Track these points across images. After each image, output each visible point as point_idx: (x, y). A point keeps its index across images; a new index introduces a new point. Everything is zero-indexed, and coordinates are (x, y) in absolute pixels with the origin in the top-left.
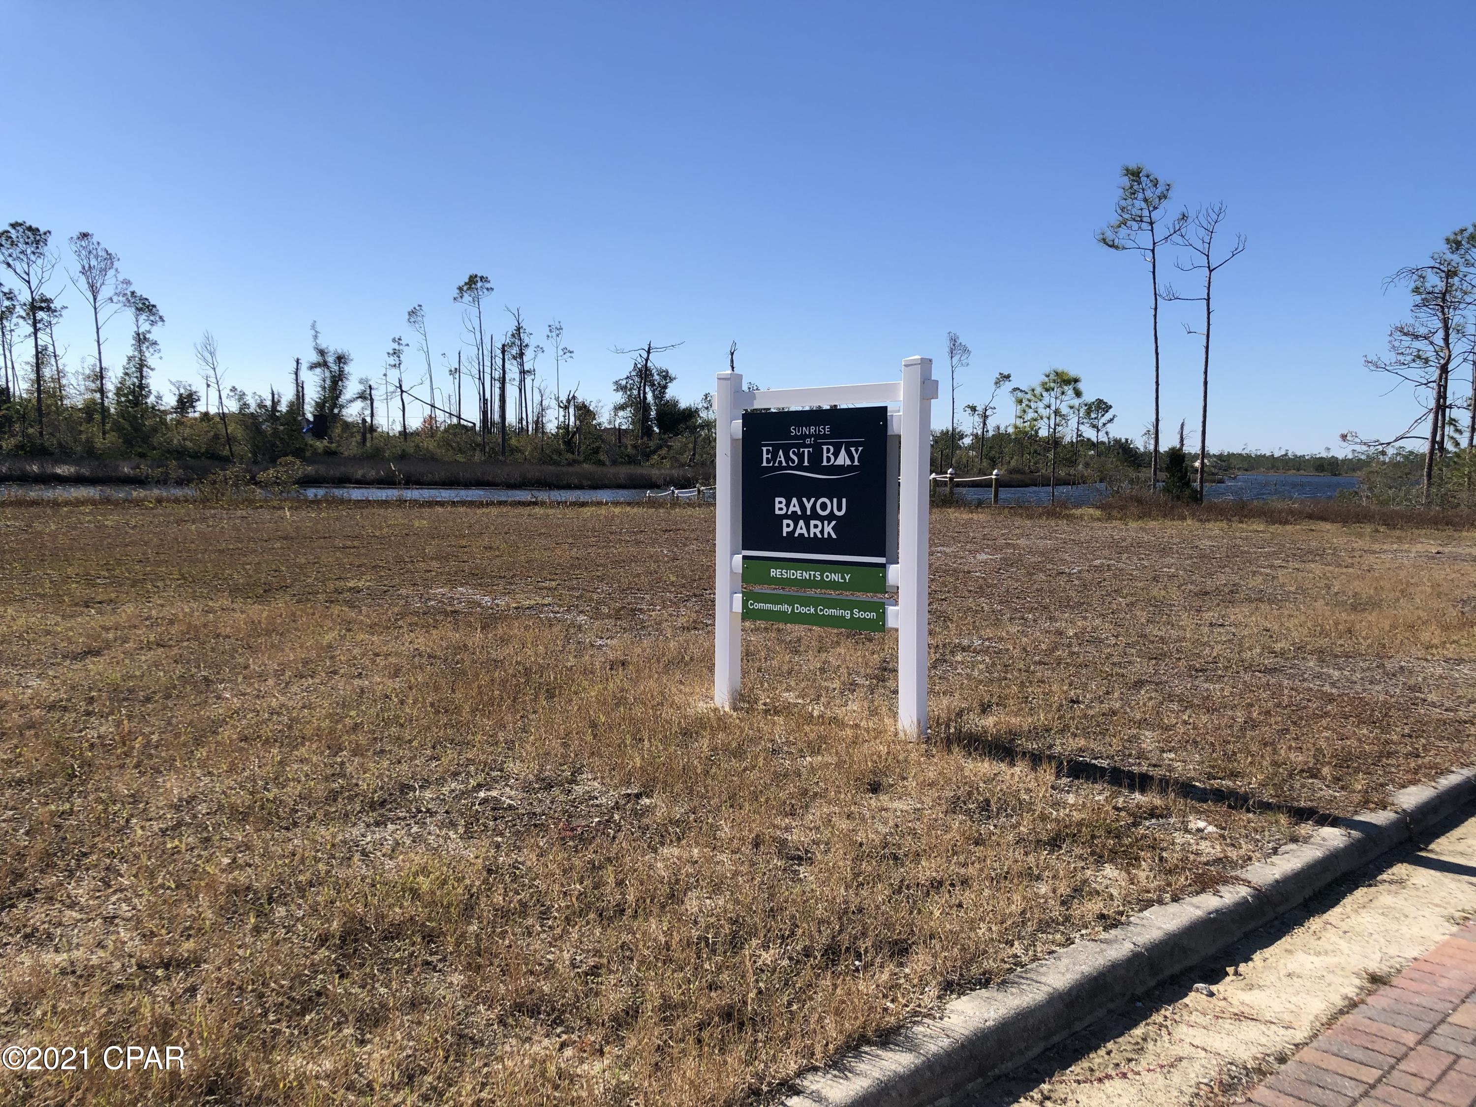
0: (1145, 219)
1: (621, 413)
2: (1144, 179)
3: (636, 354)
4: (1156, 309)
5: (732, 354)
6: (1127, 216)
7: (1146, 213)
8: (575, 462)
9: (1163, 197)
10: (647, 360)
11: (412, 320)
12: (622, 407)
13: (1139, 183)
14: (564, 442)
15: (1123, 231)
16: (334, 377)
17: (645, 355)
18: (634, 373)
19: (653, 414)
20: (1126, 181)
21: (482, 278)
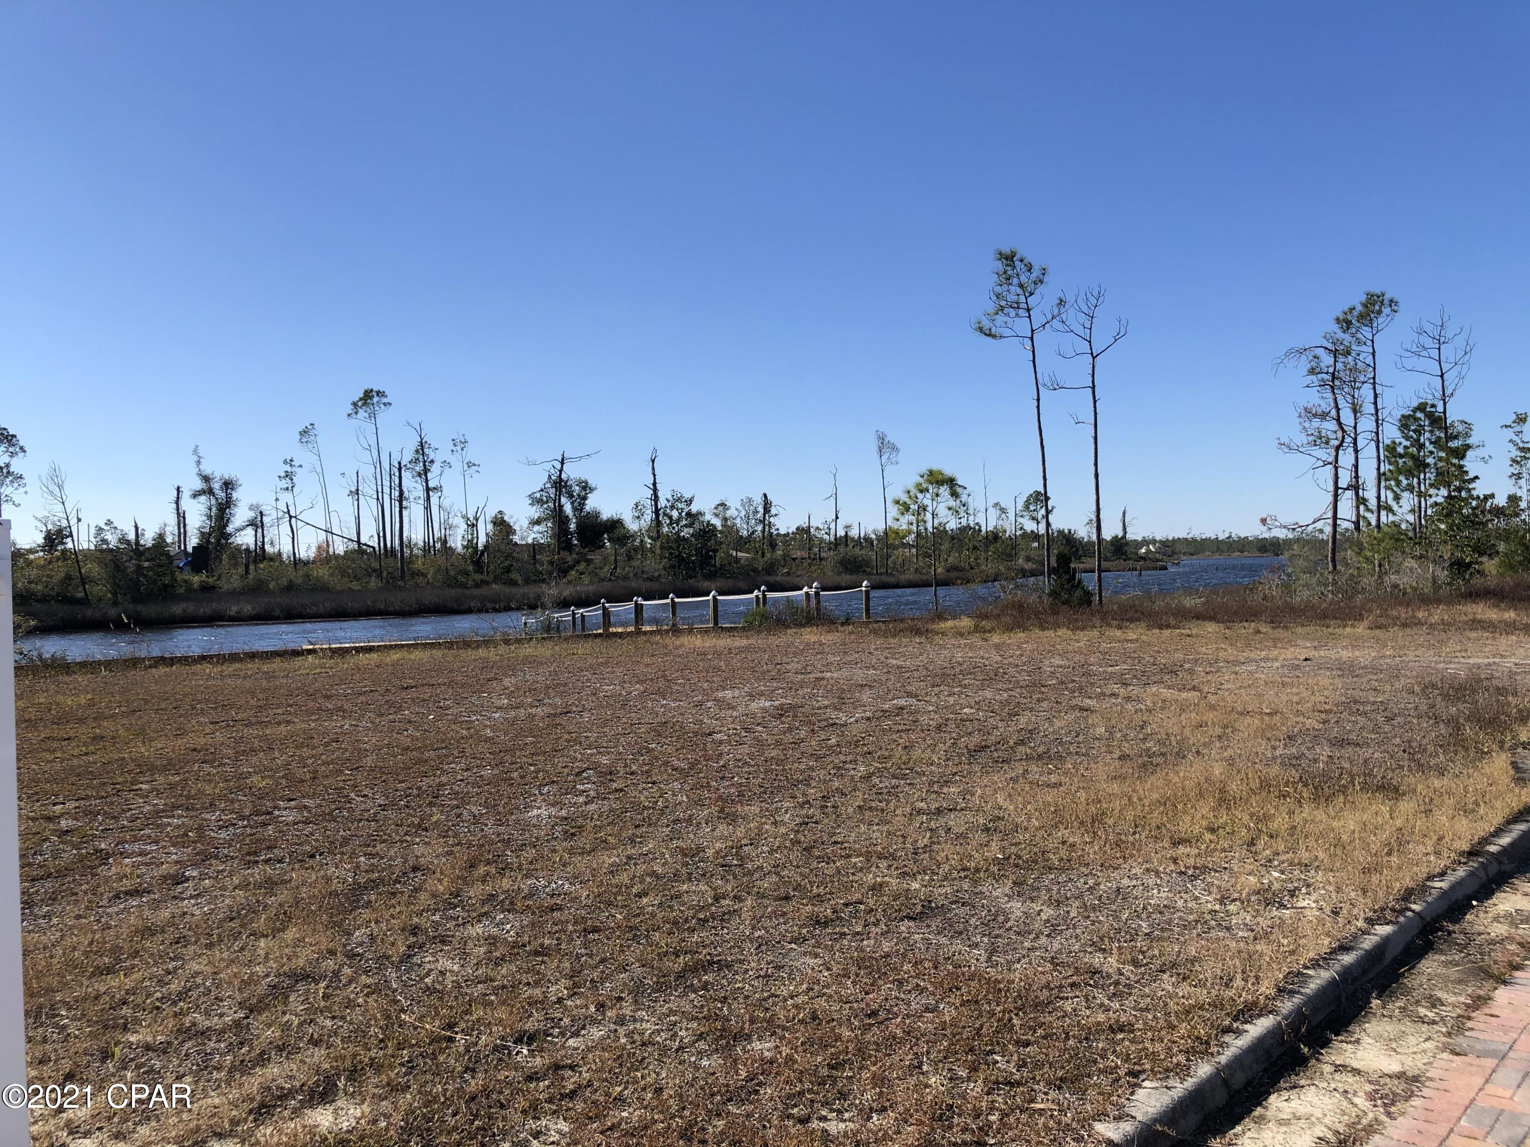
0: (1022, 306)
1: (536, 528)
2: (1017, 263)
3: (549, 465)
4: (1038, 400)
5: (653, 461)
6: (1003, 303)
7: (1022, 299)
8: (484, 582)
9: (1039, 281)
10: (561, 471)
11: (304, 440)
12: (538, 522)
13: (1014, 267)
14: (473, 562)
15: (1000, 318)
16: (220, 504)
17: (558, 466)
18: (548, 485)
19: (573, 526)
20: (999, 266)
21: (378, 393)
